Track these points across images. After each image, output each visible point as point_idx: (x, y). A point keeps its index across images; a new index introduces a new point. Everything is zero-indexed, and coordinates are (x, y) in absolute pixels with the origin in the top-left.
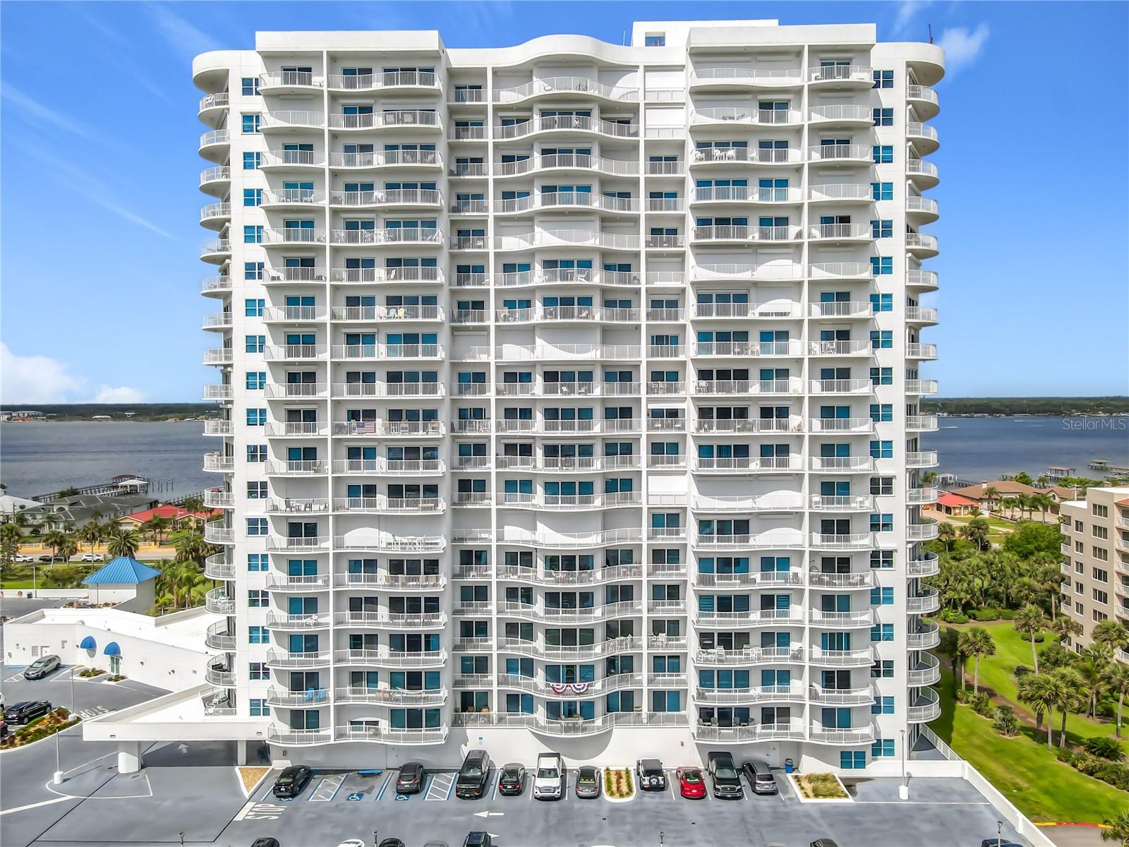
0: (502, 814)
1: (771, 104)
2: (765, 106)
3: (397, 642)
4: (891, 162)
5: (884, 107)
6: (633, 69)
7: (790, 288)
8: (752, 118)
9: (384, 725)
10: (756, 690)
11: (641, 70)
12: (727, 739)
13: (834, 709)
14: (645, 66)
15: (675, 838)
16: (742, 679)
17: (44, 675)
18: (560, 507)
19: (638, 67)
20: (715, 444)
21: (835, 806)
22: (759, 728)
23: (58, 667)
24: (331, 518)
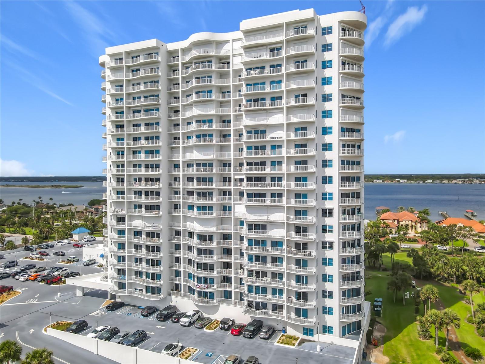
0: (165, 328)
1: (274, 49)
2: (272, 50)
3: (148, 262)
4: (332, 67)
5: (328, 43)
6: (228, 41)
7: (278, 127)
8: (266, 56)
9: (144, 291)
10: (269, 296)
11: (231, 41)
12: (258, 315)
13: (300, 309)
14: (232, 40)
15: (211, 347)
16: (264, 291)
17: (88, 265)
18: (203, 216)
19: (230, 40)
20: (253, 192)
21: (285, 348)
22: (270, 312)
23: (95, 263)
24: (126, 216)
